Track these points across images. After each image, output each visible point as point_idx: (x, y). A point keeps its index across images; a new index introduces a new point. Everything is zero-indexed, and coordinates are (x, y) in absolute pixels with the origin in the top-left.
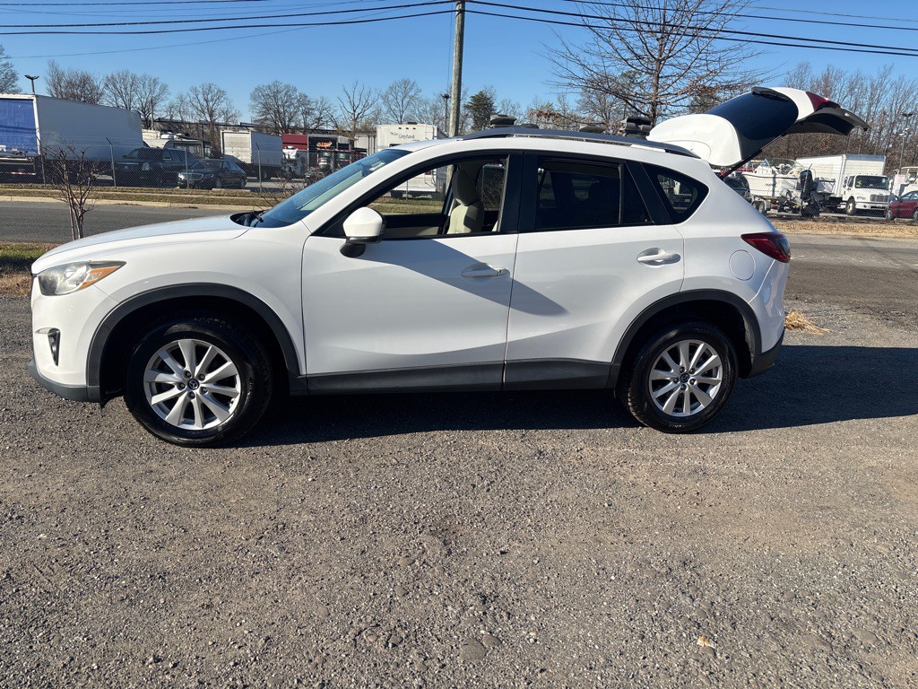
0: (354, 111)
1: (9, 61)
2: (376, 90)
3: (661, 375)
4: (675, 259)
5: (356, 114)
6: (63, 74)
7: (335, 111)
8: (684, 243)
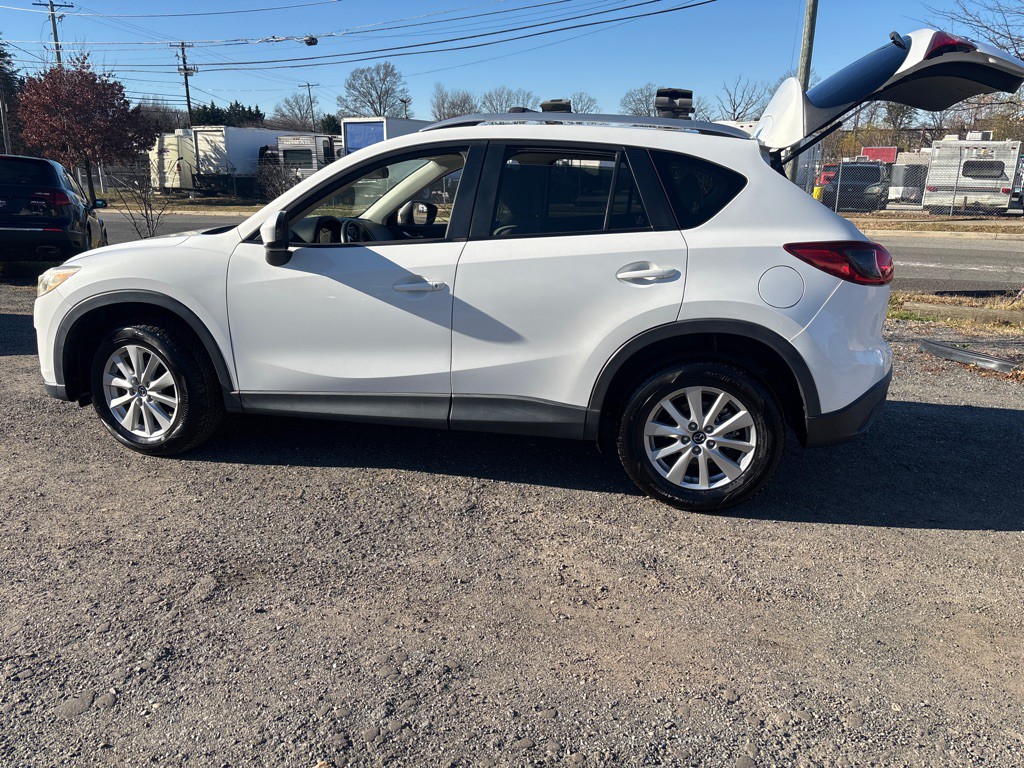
0: (735, 110)
1: (406, 86)
2: (763, 83)
3: (664, 430)
4: (672, 276)
5: (737, 114)
6: (446, 96)
7: (713, 111)
8: (687, 254)
